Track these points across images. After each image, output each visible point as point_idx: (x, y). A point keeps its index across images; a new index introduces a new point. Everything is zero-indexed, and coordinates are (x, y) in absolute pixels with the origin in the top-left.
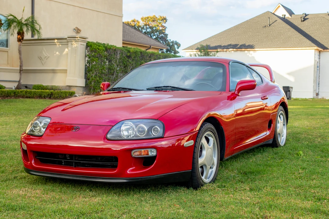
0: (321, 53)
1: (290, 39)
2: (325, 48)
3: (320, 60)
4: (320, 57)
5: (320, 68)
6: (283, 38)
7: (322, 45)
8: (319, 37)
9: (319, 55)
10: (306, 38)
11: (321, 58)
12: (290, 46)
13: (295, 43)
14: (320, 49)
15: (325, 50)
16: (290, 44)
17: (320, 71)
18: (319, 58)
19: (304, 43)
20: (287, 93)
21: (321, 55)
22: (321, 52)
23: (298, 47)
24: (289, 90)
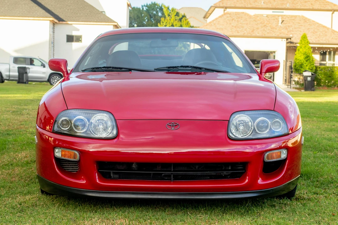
0: (55, 26)
1: (17, 5)
2: (60, 20)
3: (55, 34)
4: (54, 30)
5: (55, 44)
6: (8, 4)
7: (57, 15)
8: (52, 6)
9: (54, 28)
10: (38, 6)
11: (55, 32)
12: (19, 15)
13: (24, 12)
14: (56, 21)
15: (61, 22)
16: (18, 12)
17: (54, 48)
18: (54, 32)
19: (36, 12)
20: (23, 75)
21: (55, 28)
22: (55, 24)
23: (29, 17)
24: (26, 71)
